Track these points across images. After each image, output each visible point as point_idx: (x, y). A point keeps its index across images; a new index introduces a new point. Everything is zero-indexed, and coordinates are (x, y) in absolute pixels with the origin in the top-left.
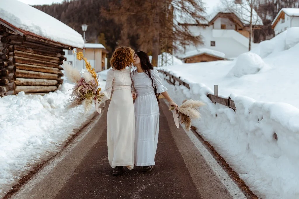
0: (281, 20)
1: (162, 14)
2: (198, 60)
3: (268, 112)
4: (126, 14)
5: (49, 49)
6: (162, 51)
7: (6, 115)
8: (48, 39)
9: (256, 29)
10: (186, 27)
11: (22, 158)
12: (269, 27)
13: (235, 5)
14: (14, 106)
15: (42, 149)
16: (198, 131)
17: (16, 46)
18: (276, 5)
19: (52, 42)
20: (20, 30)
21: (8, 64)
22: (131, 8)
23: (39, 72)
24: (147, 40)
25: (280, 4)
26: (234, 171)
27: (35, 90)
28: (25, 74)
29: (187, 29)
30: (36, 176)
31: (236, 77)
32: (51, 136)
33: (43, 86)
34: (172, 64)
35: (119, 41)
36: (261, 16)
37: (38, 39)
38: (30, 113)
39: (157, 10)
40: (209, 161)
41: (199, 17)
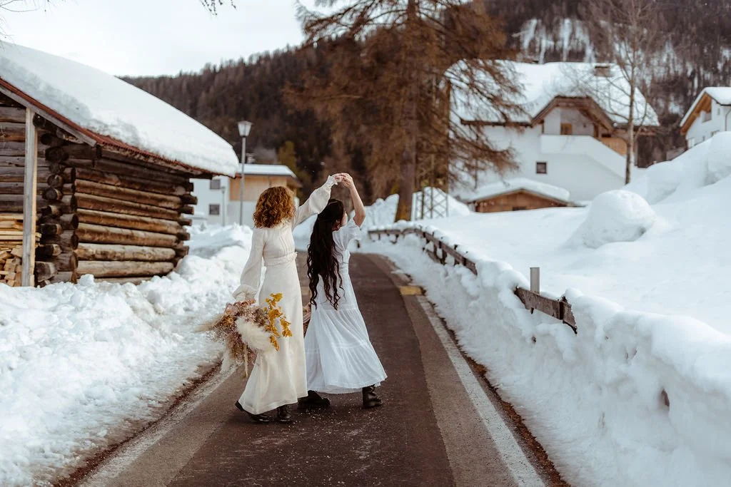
0: (703, 113)
1: (423, 99)
2: (505, 205)
3: (648, 339)
4: (340, 98)
5: (158, 176)
6: (423, 184)
7: (43, 330)
8: (152, 153)
9: (644, 134)
10: (479, 130)
11: (63, 436)
12: (674, 130)
13: (594, 78)
14: (64, 308)
15: (114, 413)
16: (490, 376)
17: (78, 170)
18: (691, 79)
19: (163, 162)
20: (89, 133)
21: (60, 210)
22: (352, 84)
23: (131, 229)
24: (388, 158)
25: (702, 79)
26: (565, 480)
27: (122, 272)
28: (99, 233)
29: (482, 134)
30: (89, 480)
31: (589, 247)
32: (143, 382)
33: (142, 263)
34: (445, 215)
35: (327, 159)
36: (655, 106)
37: (131, 154)
38: (99, 325)
39: (414, 90)
40: (506, 453)
41: (508, 107)
